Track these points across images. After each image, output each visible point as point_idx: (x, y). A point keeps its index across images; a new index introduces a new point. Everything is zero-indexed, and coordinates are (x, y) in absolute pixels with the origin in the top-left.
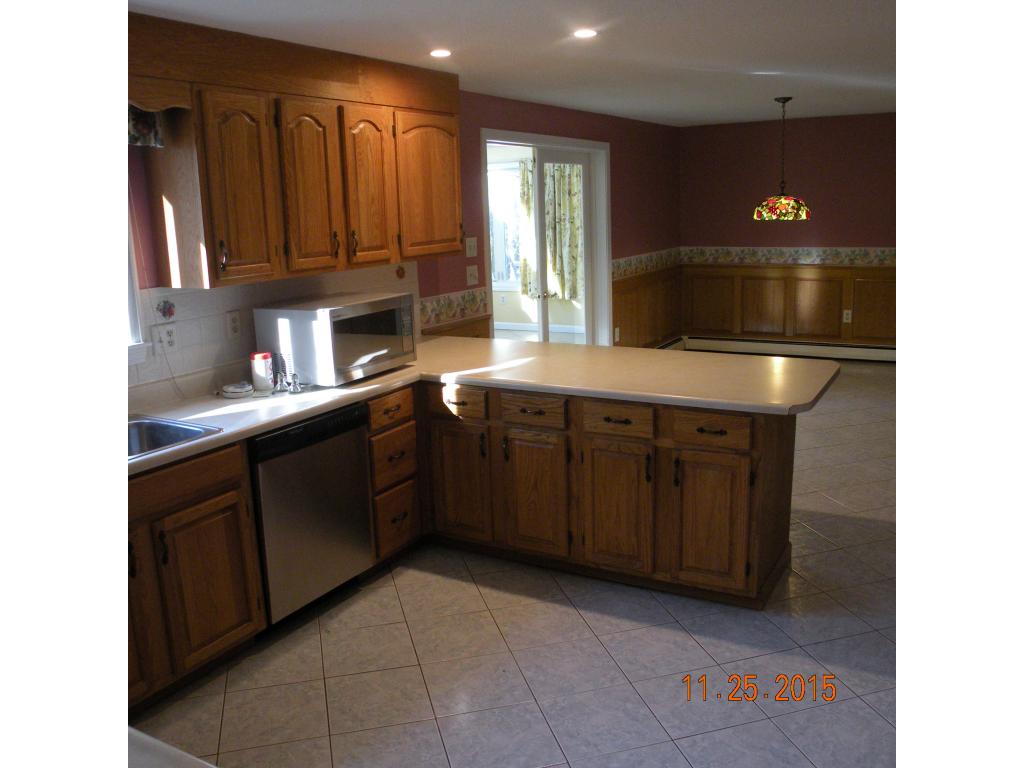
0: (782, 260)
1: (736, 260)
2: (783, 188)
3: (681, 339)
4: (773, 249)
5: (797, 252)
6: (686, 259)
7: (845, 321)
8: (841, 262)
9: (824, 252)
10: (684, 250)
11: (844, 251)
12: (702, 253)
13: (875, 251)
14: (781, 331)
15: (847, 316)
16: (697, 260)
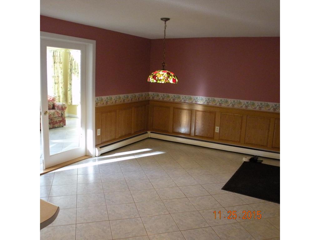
0: (191, 101)
1: (172, 100)
2: (164, 66)
3: (147, 133)
4: (187, 96)
5: (197, 98)
6: (151, 98)
7: (216, 131)
8: (216, 104)
9: (209, 99)
10: (151, 93)
11: (218, 99)
12: (158, 96)
13: (231, 101)
14: (189, 133)
15: (217, 129)
16: (156, 98)
